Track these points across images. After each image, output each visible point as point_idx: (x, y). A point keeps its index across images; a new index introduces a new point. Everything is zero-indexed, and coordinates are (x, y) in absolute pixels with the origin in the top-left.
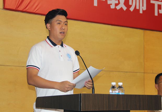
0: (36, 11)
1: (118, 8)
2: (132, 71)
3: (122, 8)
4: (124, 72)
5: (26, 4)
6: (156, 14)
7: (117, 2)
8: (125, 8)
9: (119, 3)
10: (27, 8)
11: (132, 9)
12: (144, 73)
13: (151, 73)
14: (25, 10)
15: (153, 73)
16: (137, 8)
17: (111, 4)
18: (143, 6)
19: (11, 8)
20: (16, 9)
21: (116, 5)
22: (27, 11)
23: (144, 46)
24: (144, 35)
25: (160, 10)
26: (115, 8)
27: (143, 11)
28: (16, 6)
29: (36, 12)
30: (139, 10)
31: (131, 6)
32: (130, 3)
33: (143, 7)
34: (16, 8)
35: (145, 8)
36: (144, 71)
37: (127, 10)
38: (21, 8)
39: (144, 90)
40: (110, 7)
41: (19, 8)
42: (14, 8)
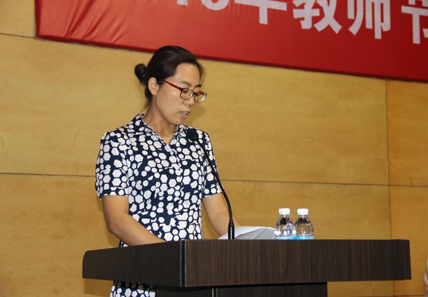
0: (116, 41)
1: (320, 26)
2: (358, 183)
3: (329, 28)
4: (339, 184)
5: (90, 26)
6: (416, 40)
7: (317, 13)
8: (337, 28)
9: (322, 15)
10: (94, 34)
11: (354, 29)
12: (389, 185)
13: (407, 186)
14: (88, 39)
15: (411, 186)
16: (369, 26)
17: (303, 19)
18: (382, 21)
19: (55, 34)
20: (67, 37)
21: (316, 20)
22: (93, 40)
23: (387, 119)
24: (386, 93)
25: (425, 31)
26: (313, 28)
27: (383, 33)
28: (67, 28)
29: (117, 43)
30: (372, 31)
31: (352, 21)
32: (350, 15)
33: (383, 25)
34: (67, 35)
35: (387, 26)
36: (389, 180)
37: (341, 31)
38: (78, 35)
39: (391, 228)
40: (300, 25)
41: (74, 34)
42: (63, 35)
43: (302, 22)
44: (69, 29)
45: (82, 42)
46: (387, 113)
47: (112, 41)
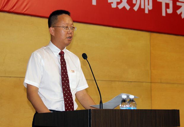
0: (25, 11)
1: (120, 7)
3: (124, 8)
4: (128, 82)
6: (164, 14)
8: (128, 7)
9: (121, 1)
11: (136, 8)
12: (151, 82)
13: (159, 83)
14: (12, 10)
15: (161, 83)
16: (142, 7)
17: (112, 3)
18: (148, 5)
20: (2, 9)
21: (118, 3)
22: (14, 11)
23: (150, 51)
24: (150, 39)
25: (168, 10)
26: (117, 8)
27: (149, 11)
28: (1, 6)
29: (25, 13)
30: (144, 10)
31: (135, 5)
32: (134, 2)
33: (149, 7)
35: (151, 8)
36: (151, 80)
37: (130, 9)
38: (7, 8)
39: (151, 103)
40: (111, 6)
41: (5, 8)
43: (112, 5)
44: (2, 6)
45: (9, 12)
46: (150, 48)
47: (23, 12)
